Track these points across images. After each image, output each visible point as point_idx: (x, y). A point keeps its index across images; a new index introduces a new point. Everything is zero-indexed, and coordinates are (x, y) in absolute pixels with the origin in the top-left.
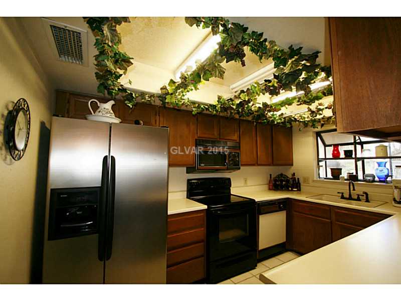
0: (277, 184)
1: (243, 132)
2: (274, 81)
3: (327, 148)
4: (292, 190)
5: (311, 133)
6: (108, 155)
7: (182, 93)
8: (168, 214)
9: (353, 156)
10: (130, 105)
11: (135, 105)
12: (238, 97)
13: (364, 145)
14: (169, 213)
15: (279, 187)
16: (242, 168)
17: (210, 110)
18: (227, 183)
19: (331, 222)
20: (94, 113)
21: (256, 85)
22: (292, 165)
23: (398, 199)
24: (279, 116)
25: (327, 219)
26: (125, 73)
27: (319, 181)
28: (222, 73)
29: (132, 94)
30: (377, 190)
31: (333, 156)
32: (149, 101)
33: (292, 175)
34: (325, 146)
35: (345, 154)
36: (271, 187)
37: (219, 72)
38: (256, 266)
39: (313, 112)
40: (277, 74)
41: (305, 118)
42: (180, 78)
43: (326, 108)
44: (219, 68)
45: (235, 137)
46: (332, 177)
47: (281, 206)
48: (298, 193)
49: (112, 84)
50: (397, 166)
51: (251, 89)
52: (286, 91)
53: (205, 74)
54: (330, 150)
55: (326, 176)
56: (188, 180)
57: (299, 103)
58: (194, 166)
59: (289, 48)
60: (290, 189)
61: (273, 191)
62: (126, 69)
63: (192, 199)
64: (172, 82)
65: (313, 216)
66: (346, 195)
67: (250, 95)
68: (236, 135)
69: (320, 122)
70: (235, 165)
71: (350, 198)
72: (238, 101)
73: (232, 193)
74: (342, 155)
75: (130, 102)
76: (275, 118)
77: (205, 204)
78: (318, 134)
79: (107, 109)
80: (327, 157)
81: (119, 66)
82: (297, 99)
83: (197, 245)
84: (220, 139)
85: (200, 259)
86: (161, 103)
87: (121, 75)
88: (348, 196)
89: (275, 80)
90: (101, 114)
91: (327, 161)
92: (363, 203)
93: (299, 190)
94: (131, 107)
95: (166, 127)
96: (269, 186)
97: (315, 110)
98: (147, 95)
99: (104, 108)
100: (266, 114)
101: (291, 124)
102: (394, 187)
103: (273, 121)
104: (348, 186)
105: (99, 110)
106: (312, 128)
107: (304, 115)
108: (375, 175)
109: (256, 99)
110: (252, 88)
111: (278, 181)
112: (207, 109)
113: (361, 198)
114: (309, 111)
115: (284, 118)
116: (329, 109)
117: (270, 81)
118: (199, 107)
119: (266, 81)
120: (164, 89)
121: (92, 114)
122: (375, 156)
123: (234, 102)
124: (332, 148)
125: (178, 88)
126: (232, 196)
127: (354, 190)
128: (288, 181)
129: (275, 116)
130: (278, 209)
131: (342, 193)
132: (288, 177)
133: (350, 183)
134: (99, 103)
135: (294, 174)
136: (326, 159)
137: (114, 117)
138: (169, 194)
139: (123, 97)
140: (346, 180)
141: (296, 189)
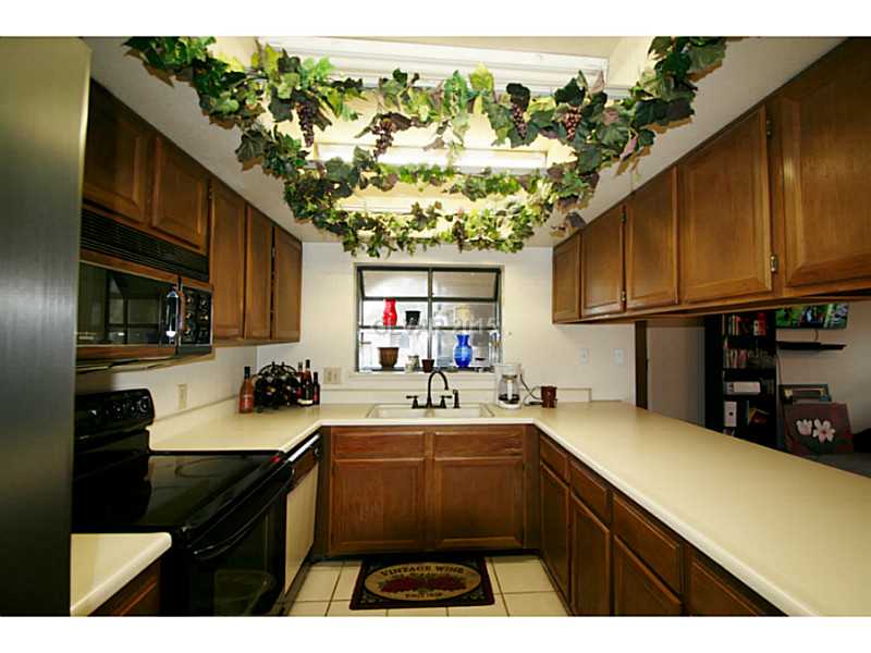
19: (424, 461)
22: (298, 341)
31: (385, 322)
34: (364, 298)
35: (407, 319)
36: (246, 405)
43: (445, 217)
46: (380, 366)
48: (313, 412)
71: (429, 405)
74: (402, 321)
78: (360, 272)
92: (450, 410)
93: (317, 402)
96: (241, 401)
104: (427, 383)
106: (368, 255)
113: (446, 402)
131: (416, 397)
133: (432, 376)
135: (308, 362)
141: (311, 402)
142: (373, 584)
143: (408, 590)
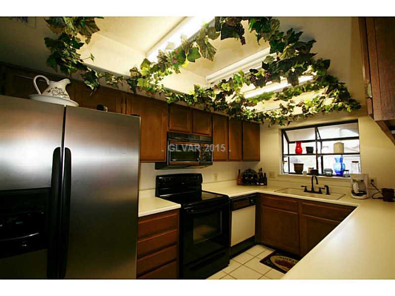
0: (246, 179)
1: (215, 126)
2: (261, 71)
3: (290, 144)
4: (259, 185)
5: (277, 130)
6: (60, 146)
7: (159, 76)
8: (139, 216)
9: (314, 152)
10: (91, 86)
11: (98, 87)
12: (218, 87)
13: (323, 142)
14: (140, 214)
15: (247, 183)
16: (214, 163)
17: (186, 100)
18: (198, 179)
19: (298, 215)
20: (41, 93)
21: (239, 75)
22: (259, 160)
23: (356, 192)
24: (252, 111)
25: (294, 212)
26: (87, 42)
27: (284, 175)
28: (211, 53)
29: (95, 73)
30: (335, 183)
31: (296, 152)
32: (115, 83)
33: (259, 170)
34: (289, 142)
35: (307, 151)
36: (239, 182)
37: (209, 53)
38: (229, 263)
39: (284, 109)
40: (266, 63)
41: (276, 114)
42: (158, 57)
43: (297, 106)
44: (209, 47)
45: (208, 132)
46: (294, 172)
47: (252, 200)
48: (265, 188)
49: (69, 54)
50: (353, 162)
51: (234, 79)
52: (273, 82)
53: (191, 53)
54: (293, 147)
55: (289, 171)
56: (158, 177)
57: (276, 98)
58: (165, 161)
59: (288, 32)
60: (258, 184)
61: (241, 186)
62: (89, 36)
63: (162, 198)
64: (146, 62)
65: (280, 209)
66: (309, 189)
67: (232, 86)
68: (209, 129)
69: (287, 119)
70: (207, 160)
71: (313, 191)
72: (217, 92)
73: (203, 189)
74: (304, 151)
75: (91, 82)
76: (248, 114)
77: (179, 203)
78: (283, 132)
79: (59, 89)
80: (290, 153)
81: (80, 30)
82: (275, 94)
83: (170, 248)
84: (193, 132)
85: (172, 264)
86: (131, 87)
87: (82, 44)
88: (310, 190)
89: (263, 70)
90: (51, 95)
91: (290, 156)
92: (324, 195)
93: (266, 184)
94: (93, 88)
95: (136, 115)
96: (238, 181)
97: (286, 107)
98: (113, 77)
99: (56, 88)
100: (242, 108)
101: (262, 120)
102: (352, 181)
103: (246, 117)
104: (311, 180)
105: (48, 90)
106: (279, 125)
107: (275, 112)
108: (333, 169)
109: (239, 90)
110: (236, 77)
111: (246, 176)
112: (182, 99)
113: (322, 191)
114: (281, 108)
115: (257, 114)
116: (300, 106)
117: (256, 71)
118: (173, 96)
119: (251, 70)
120: (135, 71)
121: (38, 93)
122: (333, 152)
123: (212, 93)
124: (295, 145)
125: (153, 70)
126: (203, 192)
127: (317, 183)
128: (255, 176)
129: (248, 112)
130: (249, 204)
131: (306, 187)
132: (255, 172)
133: (313, 177)
134: (48, 81)
135: (261, 169)
136: (289, 155)
137: (69, 99)
138: (140, 192)
139: (82, 75)
140: (308, 174)
141: (263, 184)
142: (273, 259)
143: (285, 266)
